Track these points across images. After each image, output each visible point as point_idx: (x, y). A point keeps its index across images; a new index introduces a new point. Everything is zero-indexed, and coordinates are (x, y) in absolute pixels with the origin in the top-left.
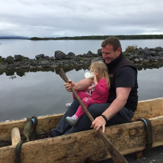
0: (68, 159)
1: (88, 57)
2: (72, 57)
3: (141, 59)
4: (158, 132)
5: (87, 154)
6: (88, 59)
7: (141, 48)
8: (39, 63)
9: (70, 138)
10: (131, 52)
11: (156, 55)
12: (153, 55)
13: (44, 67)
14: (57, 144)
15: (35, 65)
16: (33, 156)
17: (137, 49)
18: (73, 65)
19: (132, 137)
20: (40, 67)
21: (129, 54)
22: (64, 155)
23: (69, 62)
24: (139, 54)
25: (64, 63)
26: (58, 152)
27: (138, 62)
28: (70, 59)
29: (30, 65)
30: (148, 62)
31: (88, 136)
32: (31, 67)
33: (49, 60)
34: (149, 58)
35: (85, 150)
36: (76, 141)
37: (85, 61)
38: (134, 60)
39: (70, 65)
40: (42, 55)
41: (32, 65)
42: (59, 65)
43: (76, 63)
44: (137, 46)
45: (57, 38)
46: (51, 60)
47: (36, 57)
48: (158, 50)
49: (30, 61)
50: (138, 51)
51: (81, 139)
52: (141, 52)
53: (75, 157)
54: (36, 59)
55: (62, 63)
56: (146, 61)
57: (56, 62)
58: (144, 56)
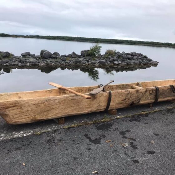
0: (126, 101)
1: (73, 58)
2: (57, 57)
3: (120, 62)
4: (161, 93)
5: (133, 100)
6: (72, 59)
7: (118, 52)
8: (28, 61)
9: (128, 91)
10: (111, 55)
11: (132, 59)
12: (129, 59)
13: (32, 65)
14: (123, 93)
15: (23, 62)
16: (114, 97)
17: (115, 53)
18: (60, 64)
19: (150, 94)
20: (28, 64)
21: (110, 57)
22: (125, 99)
23: (56, 61)
24: (118, 57)
25: (51, 61)
26: (123, 97)
27: (117, 65)
28: (57, 58)
29: (19, 62)
30: (125, 65)
31: (134, 91)
32: (20, 64)
33: (36, 58)
34: (126, 61)
35: (132, 98)
36: (130, 93)
37: (71, 61)
38: (113, 63)
39: (57, 64)
40: (28, 53)
41: (20, 62)
42: (47, 63)
43: (63, 63)
44: (116, 50)
45: (28, 36)
46: (38, 58)
47: (22, 55)
48: (133, 54)
49: (18, 58)
50: (116, 54)
51: (131, 92)
52: (120, 56)
53: (128, 101)
54: (22, 57)
55: (49, 62)
56: (124, 64)
57: (44, 61)
58: (122, 59)
